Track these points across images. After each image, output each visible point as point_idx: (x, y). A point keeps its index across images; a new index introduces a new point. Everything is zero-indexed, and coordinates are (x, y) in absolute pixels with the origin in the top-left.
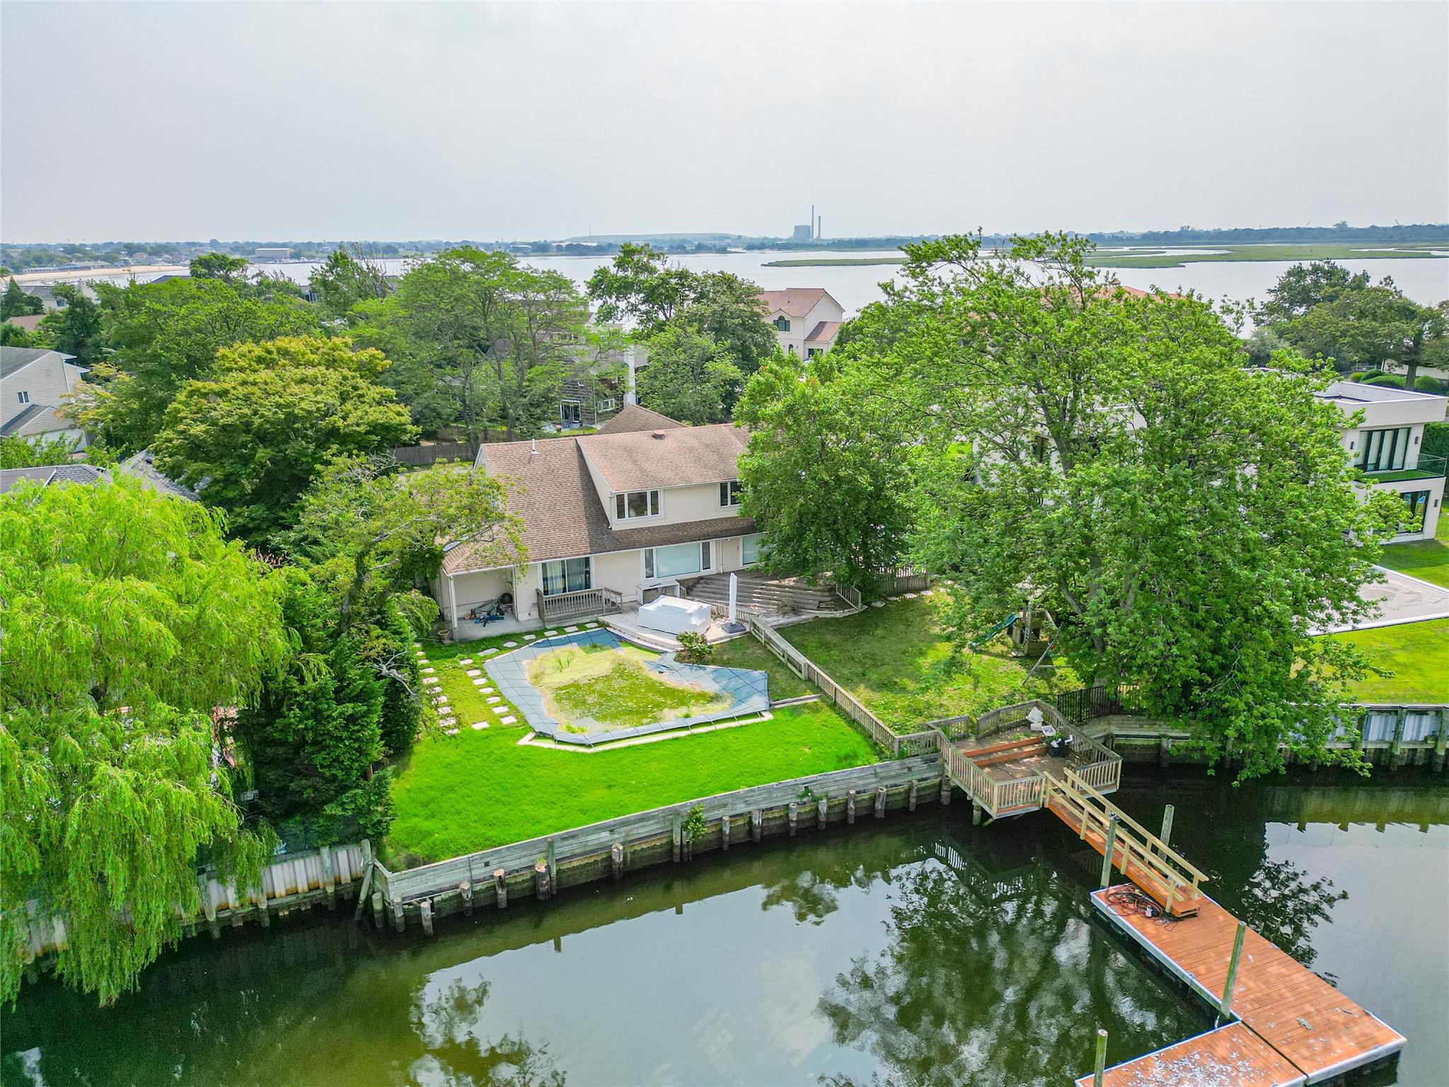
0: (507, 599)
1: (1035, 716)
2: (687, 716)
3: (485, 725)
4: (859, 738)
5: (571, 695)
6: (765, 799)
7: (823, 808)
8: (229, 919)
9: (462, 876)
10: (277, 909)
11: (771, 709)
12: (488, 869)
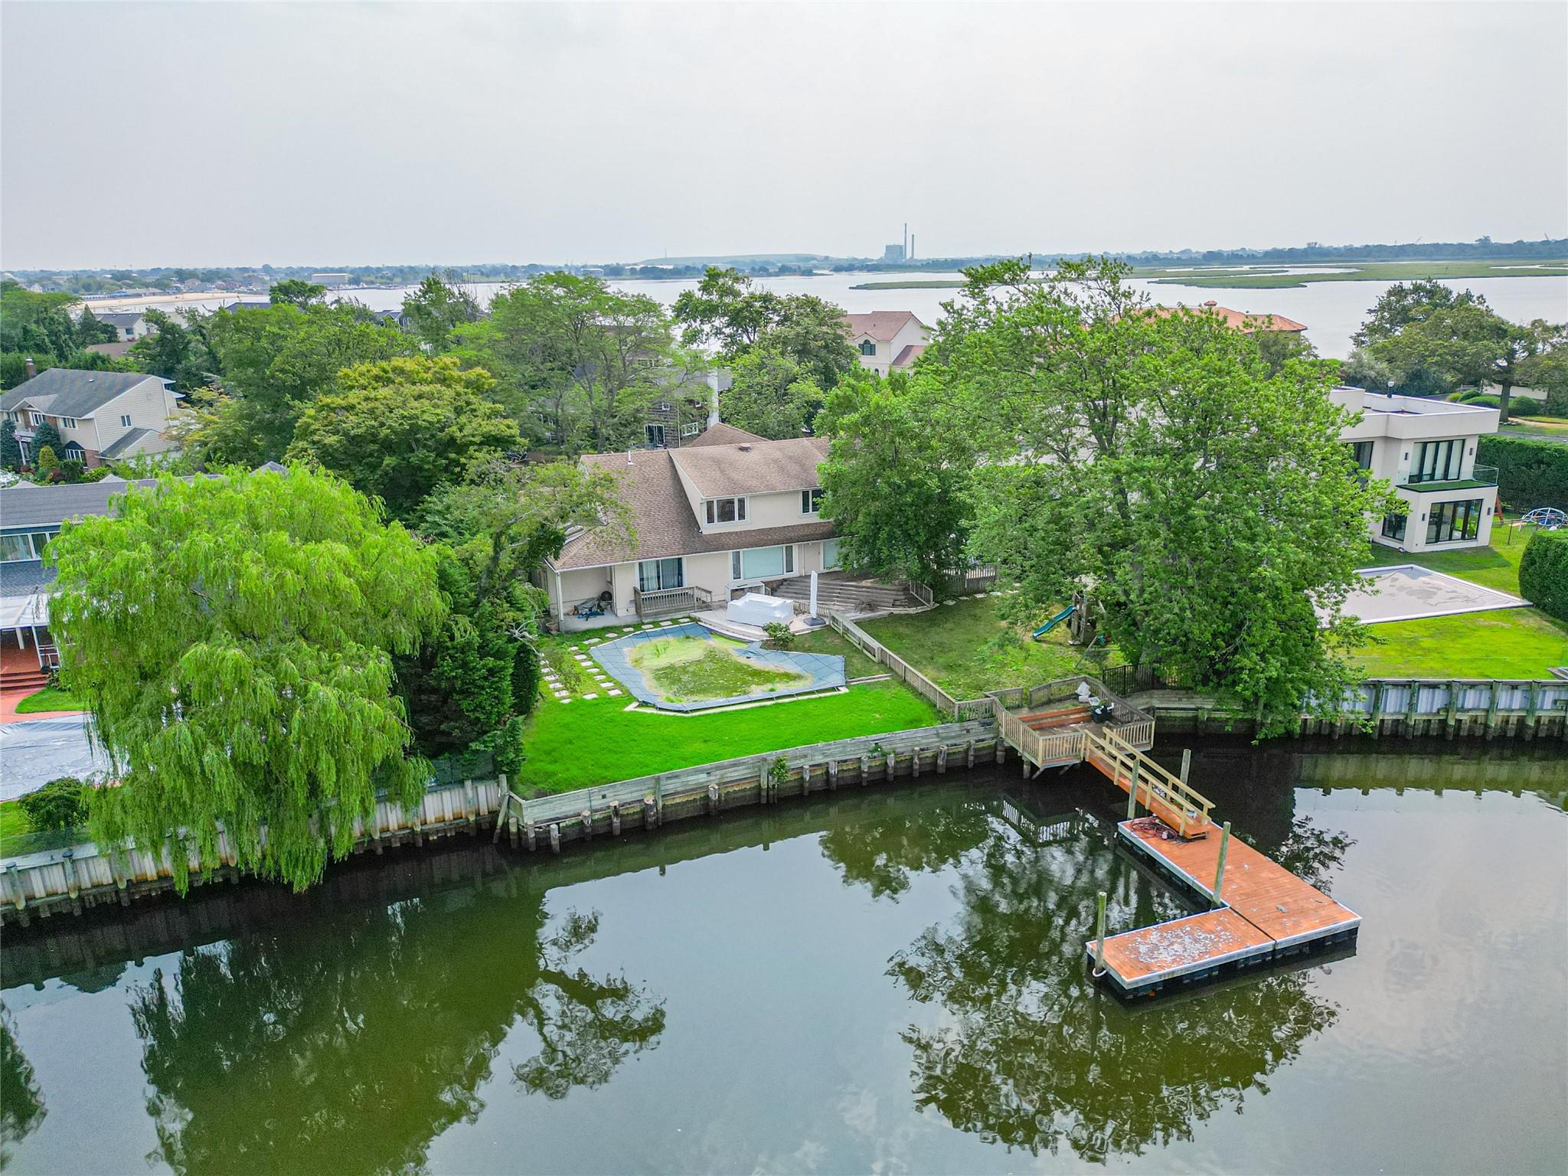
0: (607, 597)
1: (1083, 690)
2: (772, 690)
3: (594, 696)
4: (925, 707)
5: (669, 675)
6: (842, 752)
7: (891, 762)
8: (389, 839)
9: (583, 806)
10: (428, 833)
11: (847, 685)
12: (605, 800)
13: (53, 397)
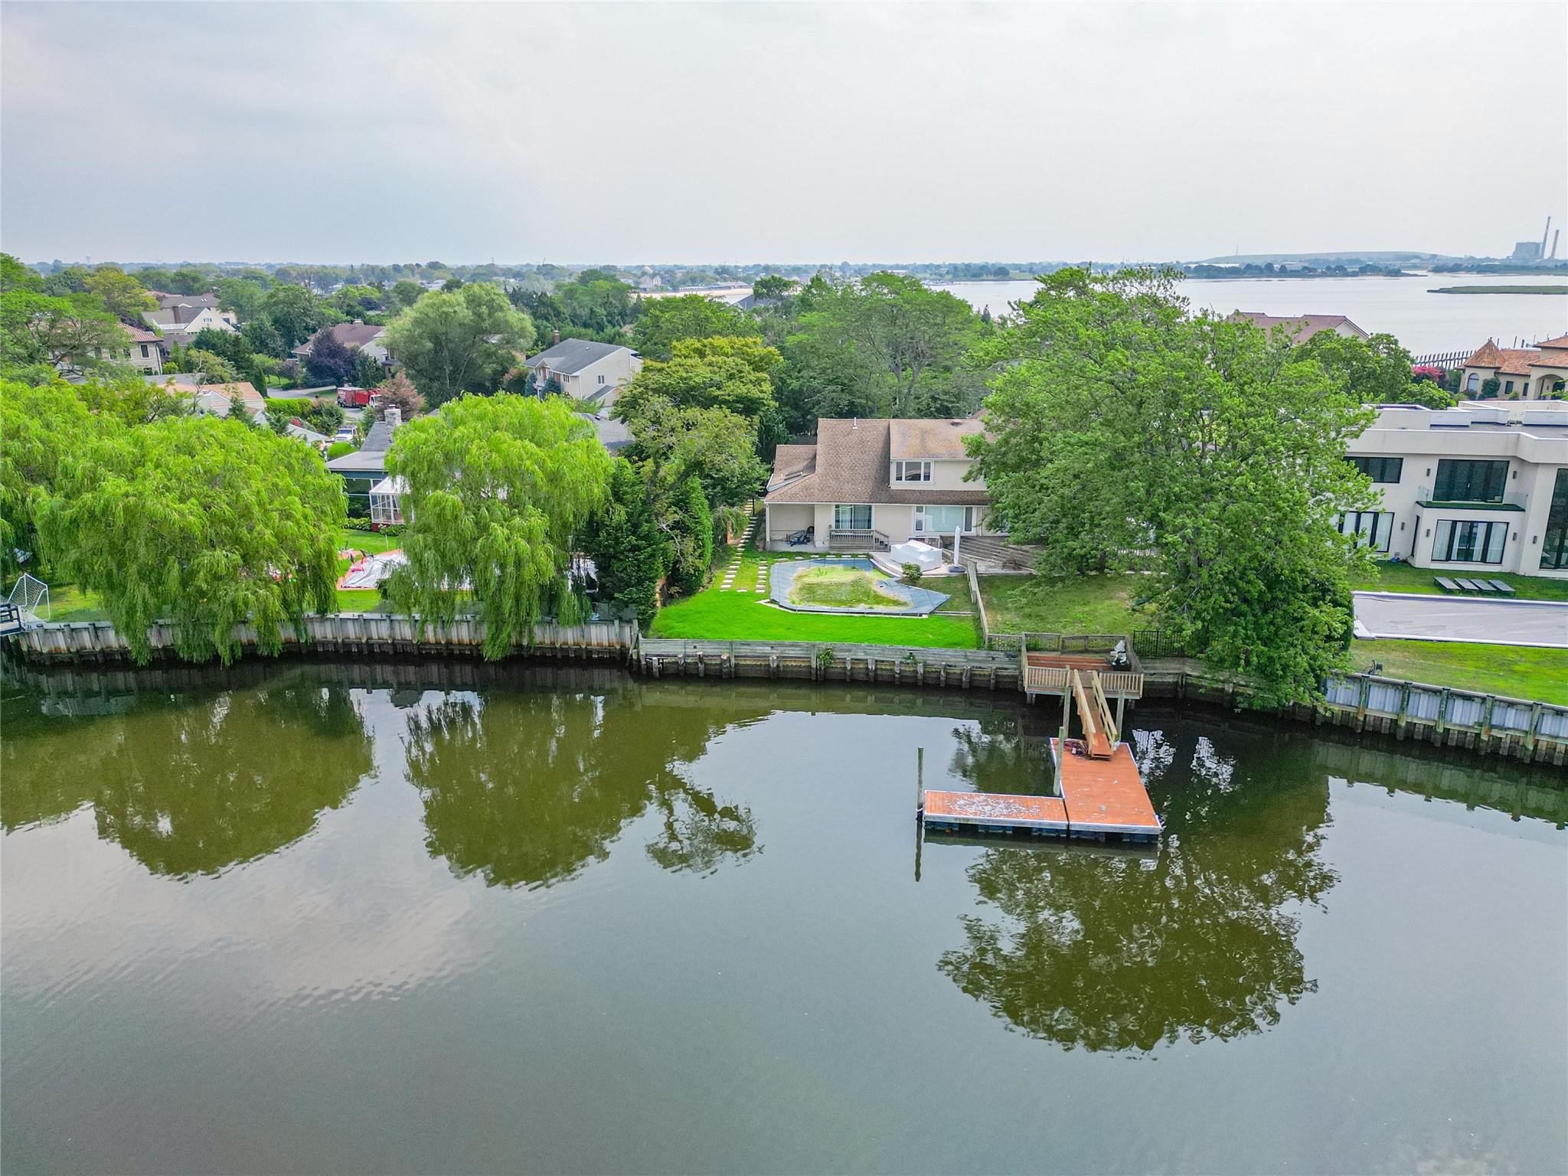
0: (811, 530)
1: (1120, 647)
2: (871, 608)
3: (745, 591)
4: (975, 637)
5: (811, 588)
6: (879, 653)
7: (920, 669)
8: (567, 649)
9: (679, 651)
10: (591, 651)
11: (931, 614)
12: (695, 650)
13: (562, 359)
